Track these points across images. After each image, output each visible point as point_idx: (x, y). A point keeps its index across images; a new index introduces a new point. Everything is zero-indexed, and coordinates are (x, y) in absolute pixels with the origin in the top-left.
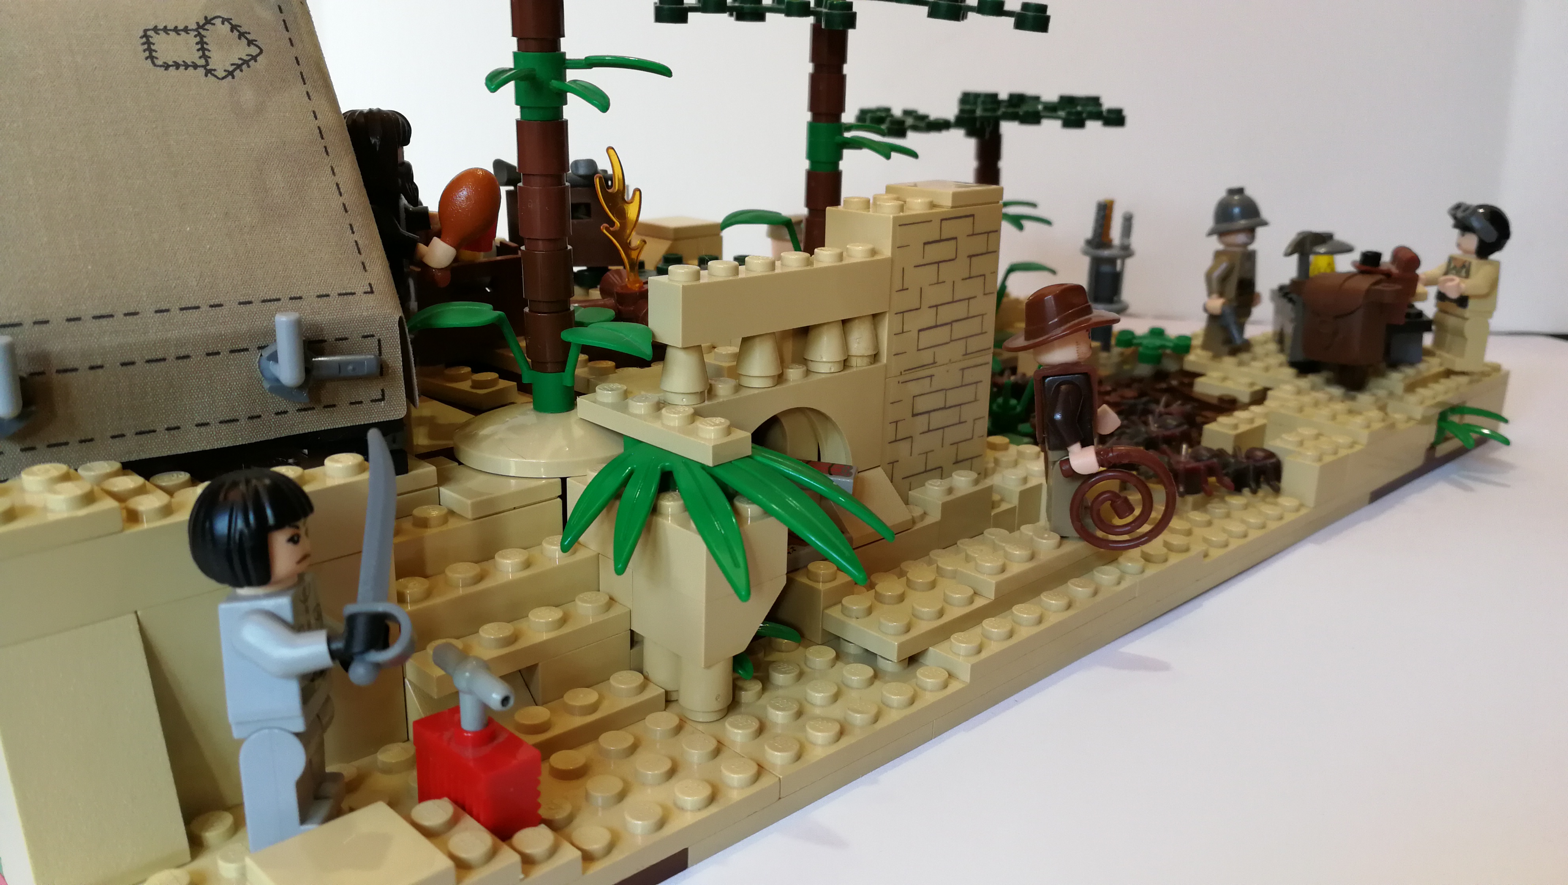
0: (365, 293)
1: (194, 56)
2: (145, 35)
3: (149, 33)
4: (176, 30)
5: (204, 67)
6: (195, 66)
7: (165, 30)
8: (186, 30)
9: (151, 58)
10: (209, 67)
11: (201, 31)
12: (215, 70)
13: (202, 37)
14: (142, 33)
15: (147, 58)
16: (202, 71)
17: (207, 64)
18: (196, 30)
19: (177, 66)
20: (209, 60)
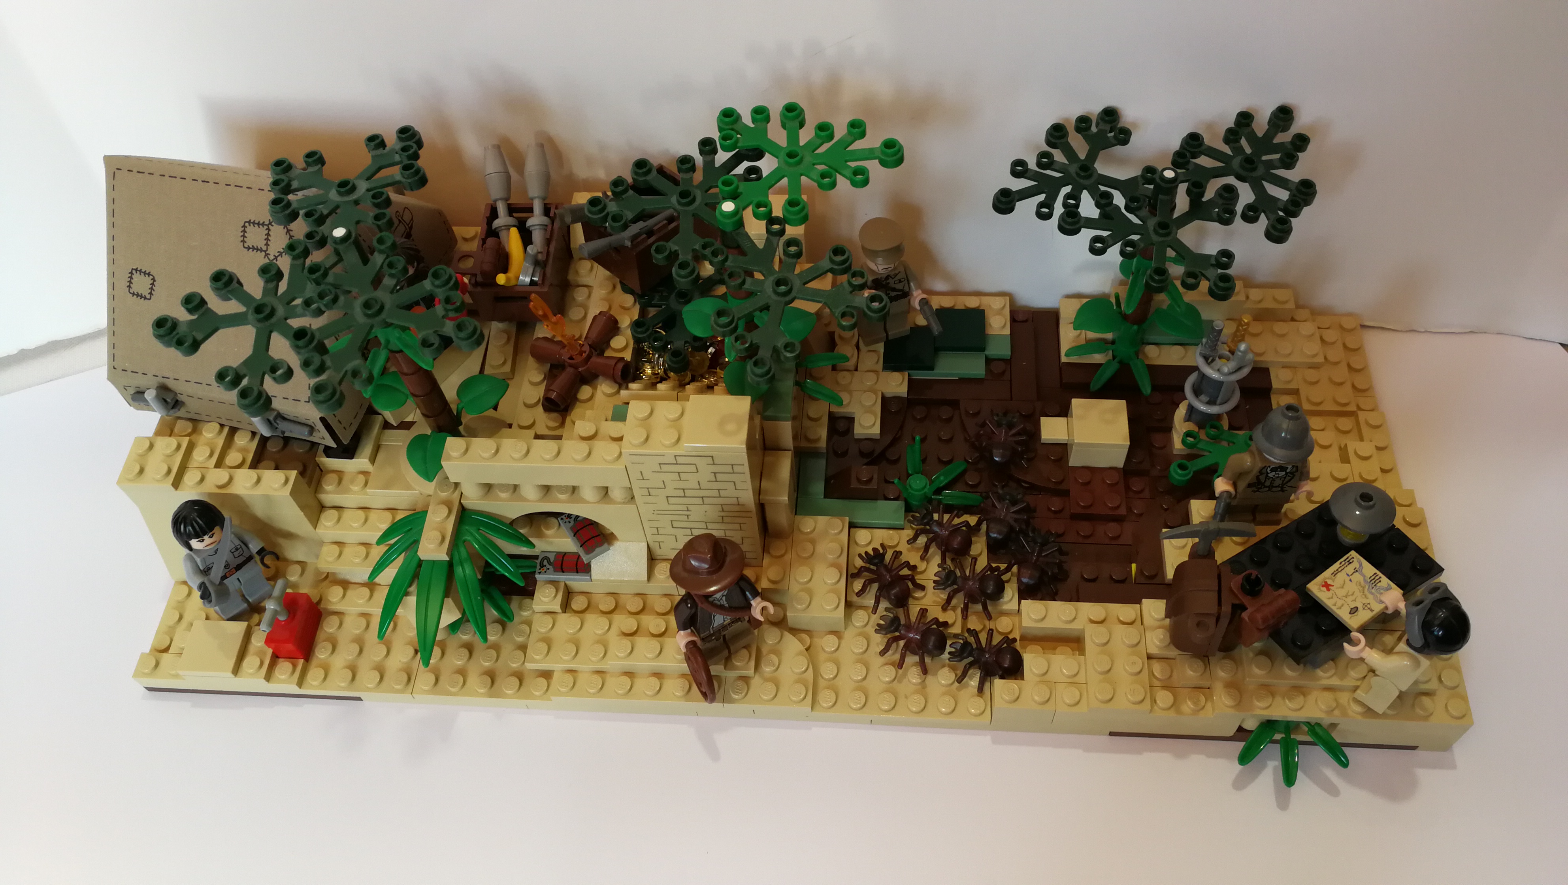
0: (305, 402)
1: (261, 244)
2: (244, 226)
3: (247, 224)
4: (258, 224)
5: (265, 251)
6: (261, 250)
7: (254, 223)
8: (263, 224)
9: (243, 241)
10: (267, 252)
11: (270, 226)
12: (269, 254)
13: (269, 229)
14: (243, 224)
15: (241, 241)
16: (263, 253)
17: (267, 250)
18: (267, 225)
19: (253, 248)
20: (269, 247)
